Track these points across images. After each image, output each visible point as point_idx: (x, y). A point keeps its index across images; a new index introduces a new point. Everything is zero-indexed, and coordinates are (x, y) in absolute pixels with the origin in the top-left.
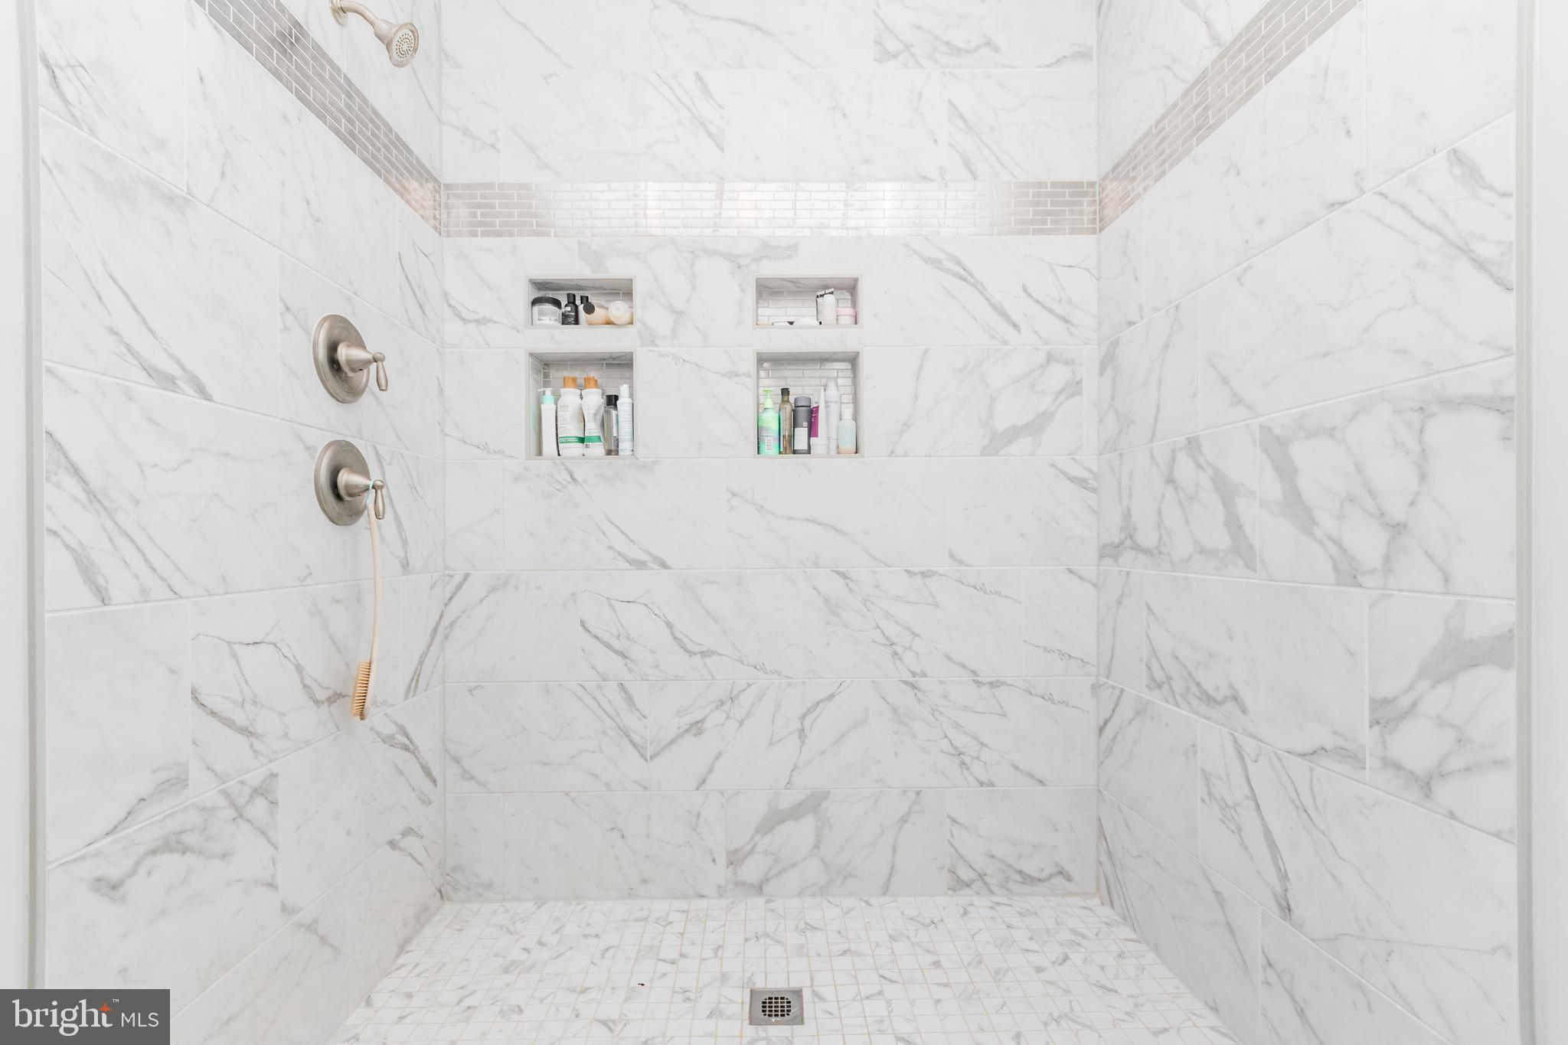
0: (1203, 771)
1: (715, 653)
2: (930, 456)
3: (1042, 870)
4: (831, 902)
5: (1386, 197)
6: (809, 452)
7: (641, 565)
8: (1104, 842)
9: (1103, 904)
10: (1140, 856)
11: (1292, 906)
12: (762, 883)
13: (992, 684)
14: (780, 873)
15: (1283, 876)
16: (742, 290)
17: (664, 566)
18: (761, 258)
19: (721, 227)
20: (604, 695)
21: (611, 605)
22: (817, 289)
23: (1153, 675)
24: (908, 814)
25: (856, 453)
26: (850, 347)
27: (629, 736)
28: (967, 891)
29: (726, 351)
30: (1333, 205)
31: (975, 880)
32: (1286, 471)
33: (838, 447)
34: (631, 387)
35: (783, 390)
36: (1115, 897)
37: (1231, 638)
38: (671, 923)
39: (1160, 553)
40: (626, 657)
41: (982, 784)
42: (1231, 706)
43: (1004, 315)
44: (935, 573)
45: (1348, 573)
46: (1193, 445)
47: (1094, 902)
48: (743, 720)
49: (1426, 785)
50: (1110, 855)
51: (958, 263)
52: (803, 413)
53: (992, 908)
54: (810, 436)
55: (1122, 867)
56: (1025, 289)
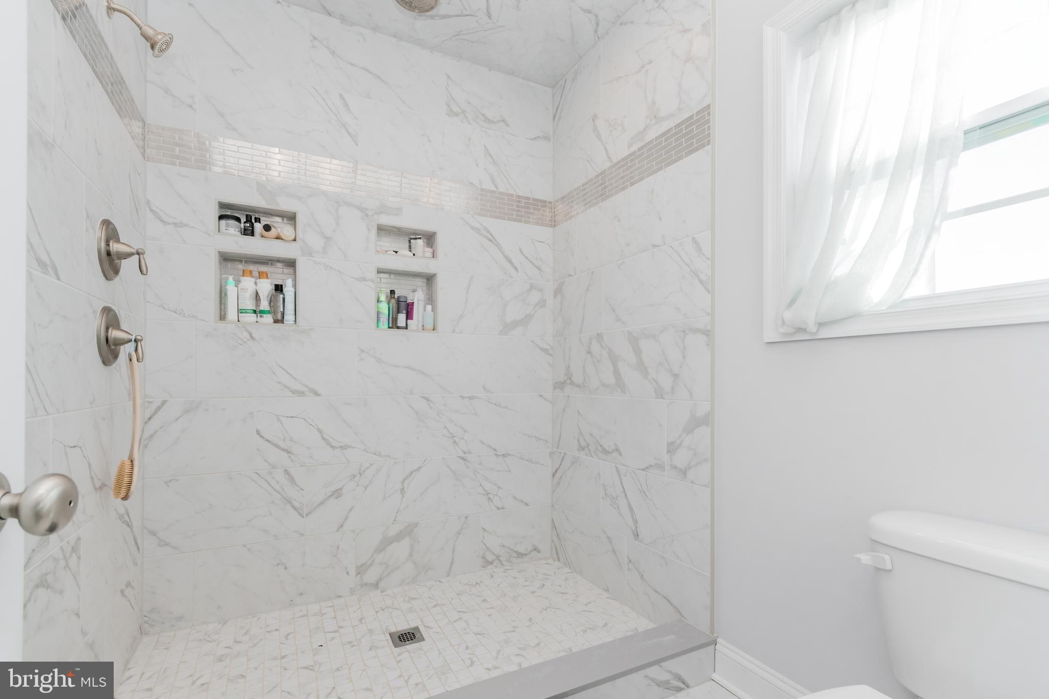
0: (603, 484)
1: (350, 447)
2: (473, 334)
3: (527, 549)
4: (419, 585)
5: (673, 248)
6: (406, 328)
7: (301, 394)
8: (555, 531)
9: (554, 560)
10: (573, 532)
11: (639, 533)
12: (378, 582)
13: (504, 456)
14: (389, 574)
15: (636, 522)
16: (369, 230)
17: (317, 394)
18: (380, 213)
19: (356, 190)
20: (273, 478)
21: (279, 420)
22: (411, 236)
23: (580, 444)
24: (461, 530)
25: (433, 330)
26: (431, 270)
27: (290, 503)
28: (490, 566)
29: (358, 265)
30: (655, 245)
31: (494, 560)
32: (637, 351)
33: (423, 326)
34: (295, 281)
35: (391, 291)
36: (560, 555)
37: (616, 423)
38: (325, 614)
39: (584, 386)
40: (290, 453)
41: (498, 509)
42: (615, 454)
43: (510, 262)
44: (476, 397)
45: (660, 394)
46: (599, 337)
47: (551, 561)
48: (367, 486)
49: (684, 473)
50: (558, 535)
51: (489, 232)
52: (403, 305)
53: (505, 572)
54: (407, 319)
55: (564, 539)
56: (520, 250)
